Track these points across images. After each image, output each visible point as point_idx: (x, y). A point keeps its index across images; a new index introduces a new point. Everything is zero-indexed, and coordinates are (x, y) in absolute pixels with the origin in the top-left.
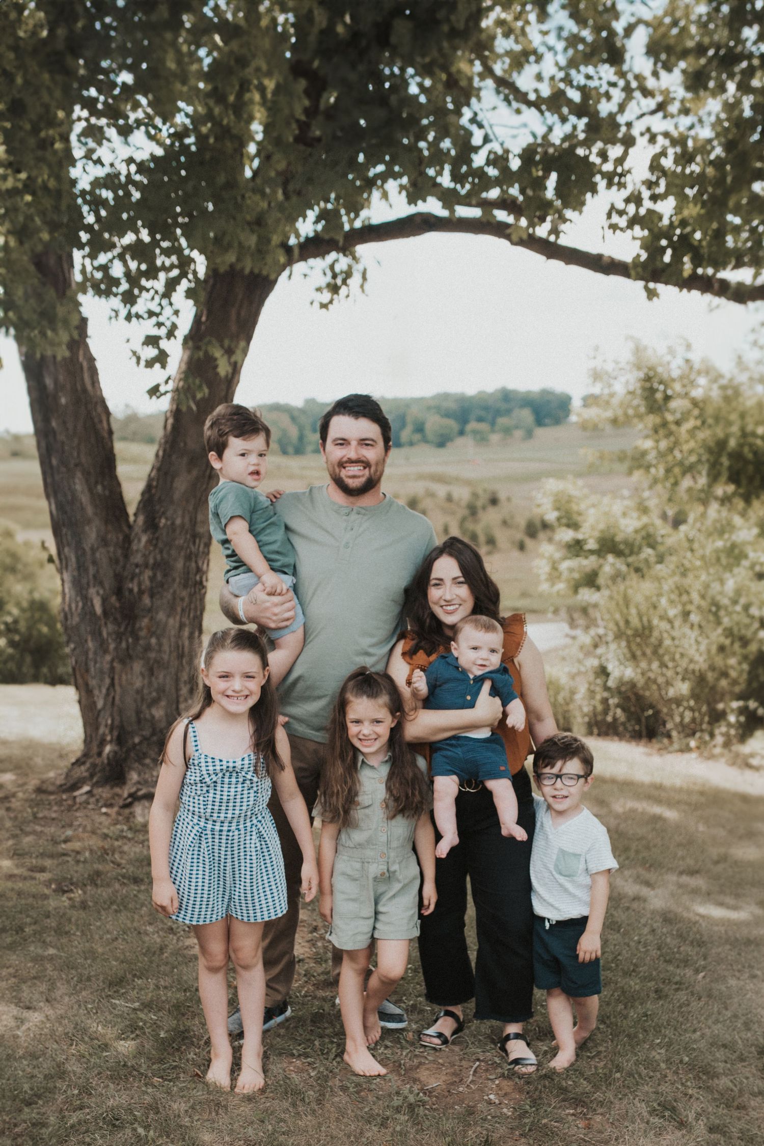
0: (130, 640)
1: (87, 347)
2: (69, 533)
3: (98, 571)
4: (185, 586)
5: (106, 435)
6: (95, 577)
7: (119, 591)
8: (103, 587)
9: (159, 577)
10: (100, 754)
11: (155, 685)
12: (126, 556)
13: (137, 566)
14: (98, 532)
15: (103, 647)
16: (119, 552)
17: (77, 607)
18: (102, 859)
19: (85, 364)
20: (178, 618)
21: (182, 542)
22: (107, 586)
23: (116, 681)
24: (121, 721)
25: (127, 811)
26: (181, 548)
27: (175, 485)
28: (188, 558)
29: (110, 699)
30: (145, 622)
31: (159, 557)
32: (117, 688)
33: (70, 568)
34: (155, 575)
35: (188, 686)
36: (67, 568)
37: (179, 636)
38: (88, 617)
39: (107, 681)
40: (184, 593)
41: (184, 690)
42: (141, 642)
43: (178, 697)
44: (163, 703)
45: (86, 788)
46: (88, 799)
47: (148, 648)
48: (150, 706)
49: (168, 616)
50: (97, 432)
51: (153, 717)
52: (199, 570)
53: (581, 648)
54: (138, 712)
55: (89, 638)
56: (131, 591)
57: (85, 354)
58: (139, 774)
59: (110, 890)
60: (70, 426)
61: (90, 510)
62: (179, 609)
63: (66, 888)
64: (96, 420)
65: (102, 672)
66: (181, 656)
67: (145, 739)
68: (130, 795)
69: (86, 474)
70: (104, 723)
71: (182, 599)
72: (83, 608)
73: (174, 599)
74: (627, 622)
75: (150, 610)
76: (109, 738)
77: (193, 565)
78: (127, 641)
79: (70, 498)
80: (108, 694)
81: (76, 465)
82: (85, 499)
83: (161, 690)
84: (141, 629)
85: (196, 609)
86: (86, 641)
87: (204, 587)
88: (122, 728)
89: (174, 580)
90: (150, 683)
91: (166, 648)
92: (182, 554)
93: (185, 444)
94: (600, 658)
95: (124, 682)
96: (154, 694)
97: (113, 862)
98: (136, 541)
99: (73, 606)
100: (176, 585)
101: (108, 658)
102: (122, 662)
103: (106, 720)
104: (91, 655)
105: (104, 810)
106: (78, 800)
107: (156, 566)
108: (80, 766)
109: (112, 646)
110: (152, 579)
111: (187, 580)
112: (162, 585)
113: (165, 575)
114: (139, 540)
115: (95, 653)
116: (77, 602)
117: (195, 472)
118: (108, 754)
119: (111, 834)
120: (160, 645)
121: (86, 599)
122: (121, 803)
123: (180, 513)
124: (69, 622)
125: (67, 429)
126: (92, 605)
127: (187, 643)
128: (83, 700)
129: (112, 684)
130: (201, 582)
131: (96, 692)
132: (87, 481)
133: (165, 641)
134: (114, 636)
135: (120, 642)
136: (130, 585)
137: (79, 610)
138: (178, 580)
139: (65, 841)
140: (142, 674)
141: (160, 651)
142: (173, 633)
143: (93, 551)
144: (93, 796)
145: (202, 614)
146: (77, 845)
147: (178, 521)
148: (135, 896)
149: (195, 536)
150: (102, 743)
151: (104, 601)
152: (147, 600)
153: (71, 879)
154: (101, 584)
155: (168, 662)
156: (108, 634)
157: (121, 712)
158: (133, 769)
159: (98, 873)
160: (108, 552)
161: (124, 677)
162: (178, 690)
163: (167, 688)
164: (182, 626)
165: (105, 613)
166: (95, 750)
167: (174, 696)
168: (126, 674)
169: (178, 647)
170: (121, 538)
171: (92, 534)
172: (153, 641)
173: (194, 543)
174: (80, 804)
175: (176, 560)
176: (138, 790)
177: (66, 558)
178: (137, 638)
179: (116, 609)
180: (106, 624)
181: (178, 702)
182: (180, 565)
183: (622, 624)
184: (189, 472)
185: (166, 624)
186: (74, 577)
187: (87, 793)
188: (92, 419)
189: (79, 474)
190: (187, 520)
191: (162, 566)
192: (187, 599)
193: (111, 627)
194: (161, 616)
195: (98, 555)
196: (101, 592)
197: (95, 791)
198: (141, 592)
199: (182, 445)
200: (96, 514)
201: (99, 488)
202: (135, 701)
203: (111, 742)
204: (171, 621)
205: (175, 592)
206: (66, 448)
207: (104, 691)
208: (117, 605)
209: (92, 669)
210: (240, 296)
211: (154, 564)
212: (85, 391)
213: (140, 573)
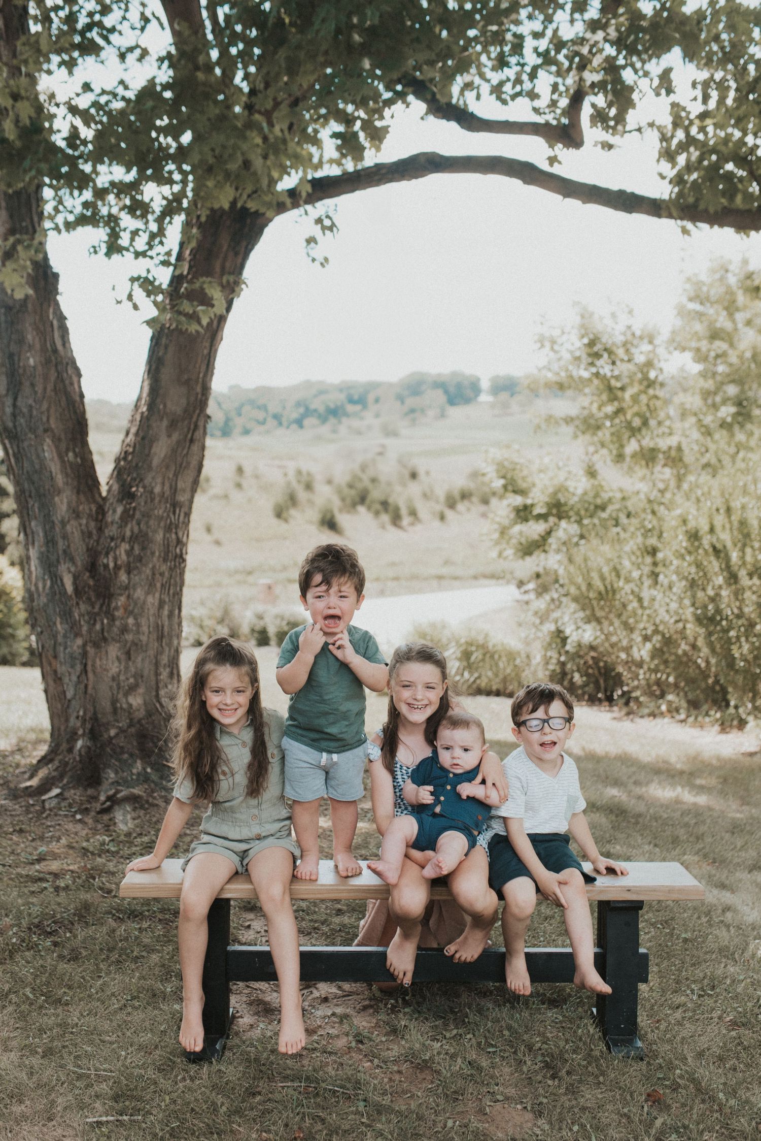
0: (105, 621)
1: (57, 304)
2: (36, 505)
3: (69, 546)
4: (165, 560)
5: (78, 399)
6: (64, 551)
7: (92, 567)
8: (74, 563)
9: (137, 551)
10: (70, 750)
11: (133, 670)
12: (100, 530)
13: (112, 539)
14: (69, 504)
15: (74, 629)
16: (92, 524)
17: (44, 587)
18: (87, 886)
19: (55, 323)
20: (157, 595)
21: (161, 512)
22: (79, 563)
23: (89, 668)
24: (95, 713)
25: (106, 817)
26: (160, 518)
27: (153, 451)
28: (168, 529)
29: (82, 686)
30: (121, 601)
31: (136, 530)
32: (90, 675)
33: (36, 544)
34: (132, 548)
35: (168, 670)
36: (33, 544)
37: (159, 615)
38: (57, 597)
39: (79, 668)
40: (164, 568)
41: (164, 674)
42: (118, 623)
43: (157, 683)
44: (141, 690)
45: (56, 791)
46: (59, 803)
47: (124, 630)
48: (126, 695)
49: (148, 593)
50: (67, 395)
51: (130, 706)
52: (179, 542)
53: (536, 613)
54: (114, 702)
55: (58, 620)
56: (106, 566)
57: (54, 313)
58: (116, 773)
59: (105, 929)
60: (39, 388)
61: (60, 479)
62: (159, 585)
63: (49, 930)
64: (67, 382)
65: (72, 657)
66: (160, 638)
67: (122, 731)
68: (109, 798)
69: (56, 440)
70: (75, 714)
71: (162, 574)
72: (52, 587)
73: (154, 574)
74: (589, 585)
75: (127, 588)
76: (80, 732)
77: (174, 536)
78: (102, 623)
79: (37, 467)
80: (79, 682)
81: (46, 431)
82: (55, 467)
83: (139, 676)
84: (116, 608)
85: (176, 585)
86: (55, 623)
87: (184, 561)
88: (95, 718)
89: (153, 553)
90: (127, 668)
91: (145, 629)
92: (162, 524)
93: (165, 406)
94: (556, 622)
95: (99, 670)
96: (132, 680)
97: (101, 889)
98: (111, 512)
99: (40, 585)
100: (155, 559)
101: (79, 642)
102: (96, 645)
103: (77, 710)
104: (60, 639)
105: (78, 817)
106: (47, 806)
107: (134, 538)
108: (47, 764)
109: (85, 629)
110: (129, 553)
111: (167, 552)
112: (140, 559)
113: (143, 548)
114: (114, 511)
115: (65, 636)
116: (44, 580)
117: (175, 436)
118: (80, 751)
119: (91, 849)
120: (138, 625)
121: (56, 578)
122: (98, 807)
123: (159, 480)
124: (35, 604)
125: (36, 393)
126: (63, 585)
127: (166, 623)
128: (51, 689)
129: (85, 670)
130: (181, 556)
131: (66, 680)
132: (57, 447)
133: (143, 621)
134: (86, 618)
135: (94, 624)
136: (105, 561)
137: (47, 591)
138: (157, 554)
139: (39, 860)
140: (118, 658)
141: (138, 632)
142: (152, 612)
143: (63, 523)
144: (65, 799)
145: (181, 590)
146: (55, 866)
147: (157, 490)
148: (137, 938)
149: (175, 505)
150: (73, 736)
151: (76, 578)
152: (123, 577)
153: (54, 916)
154: (72, 560)
155: (147, 645)
156: (82, 615)
157: (94, 701)
158: (109, 766)
159: (86, 906)
160: (80, 525)
161: (98, 662)
162: (157, 674)
163: (146, 673)
164: (161, 604)
165: (76, 590)
166: (64, 746)
167: (153, 683)
168: (101, 659)
169: (158, 626)
170: (94, 509)
171: (62, 504)
172: (131, 621)
173: (174, 513)
174: (50, 810)
175: (155, 531)
176: (118, 792)
177: (33, 533)
178: (113, 619)
179: (89, 587)
180: (78, 604)
181: (157, 689)
182: (159, 537)
183: (584, 588)
184: (169, 436)
185: (144, 602)
186: (42, 553)
187: (57, 796)
188: (63, 381)
189: (48, 441)
190: (167, 488)
191: (141, 539)
192: (167, 574)
193: (83, 607)
194: (139, 593)
195: (68, 528)
196: (73, 569)
197: (67, 794)
198: (117, 567)
199: (161, 407)
200: (67, 484)
201: (71, 454)
202: (111, 687)
203: (83, 735)
204: (150, 599)
205: (154, 567)
206: (35, 413)
207: (74, 678)
208: (91, 582)
209: (62, 655)
210: (225, 248)
211: (131, 537)
212: (55, 351)
213: (117, 547)
